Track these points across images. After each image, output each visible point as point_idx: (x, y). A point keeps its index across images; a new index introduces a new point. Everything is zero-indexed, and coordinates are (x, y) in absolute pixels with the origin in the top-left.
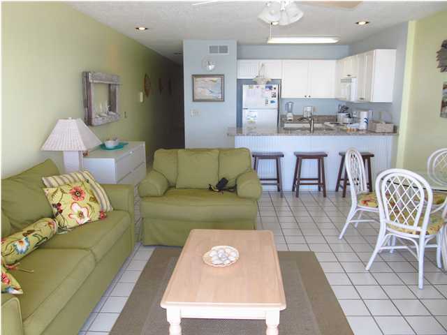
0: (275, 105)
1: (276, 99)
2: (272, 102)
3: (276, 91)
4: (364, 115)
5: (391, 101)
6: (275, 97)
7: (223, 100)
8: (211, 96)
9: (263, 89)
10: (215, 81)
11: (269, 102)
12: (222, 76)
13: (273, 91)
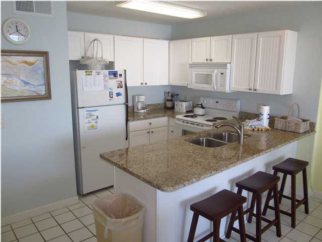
0: (122, 99)
1: (122, 91)
2: (118, 94)
3: (122, 79)
4: (266, 111)
5: (290, 92)
6: (122, 87)
7: (48, 96)
8: (26, 91)
9: (105, 76)
10: (31, 64)
11: (115, 95)
12: (45, 54)
13: (119, 79)
